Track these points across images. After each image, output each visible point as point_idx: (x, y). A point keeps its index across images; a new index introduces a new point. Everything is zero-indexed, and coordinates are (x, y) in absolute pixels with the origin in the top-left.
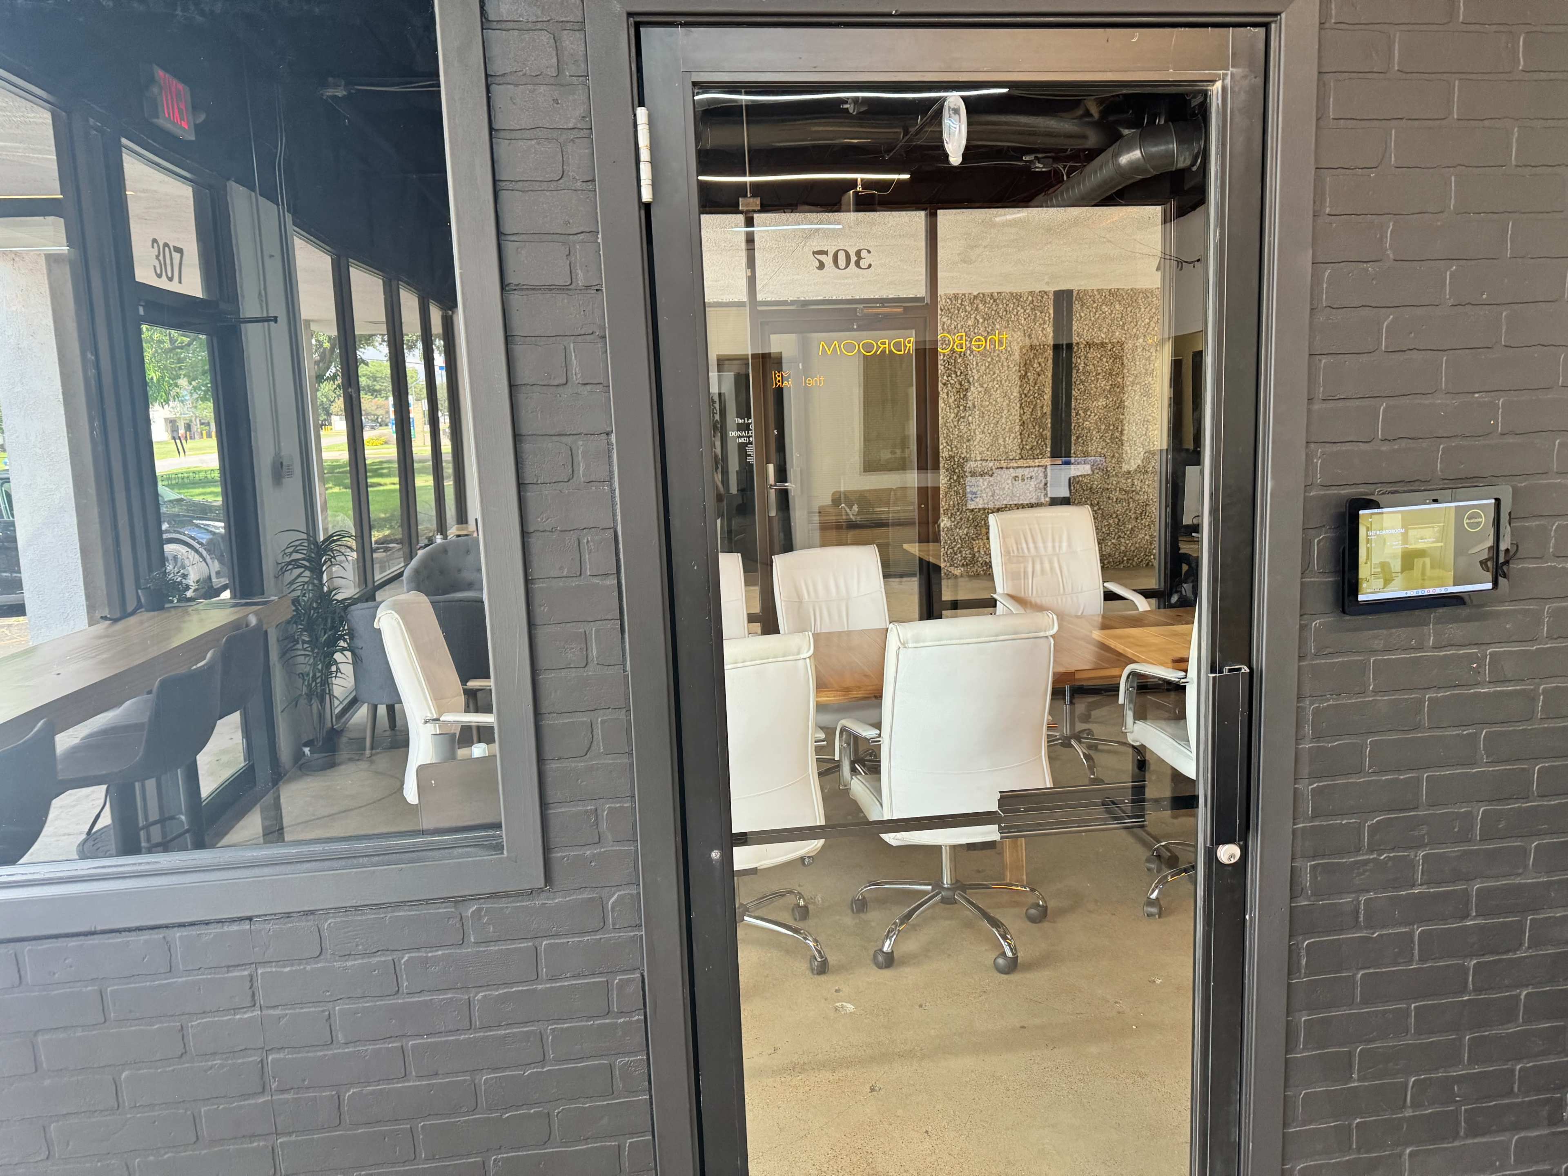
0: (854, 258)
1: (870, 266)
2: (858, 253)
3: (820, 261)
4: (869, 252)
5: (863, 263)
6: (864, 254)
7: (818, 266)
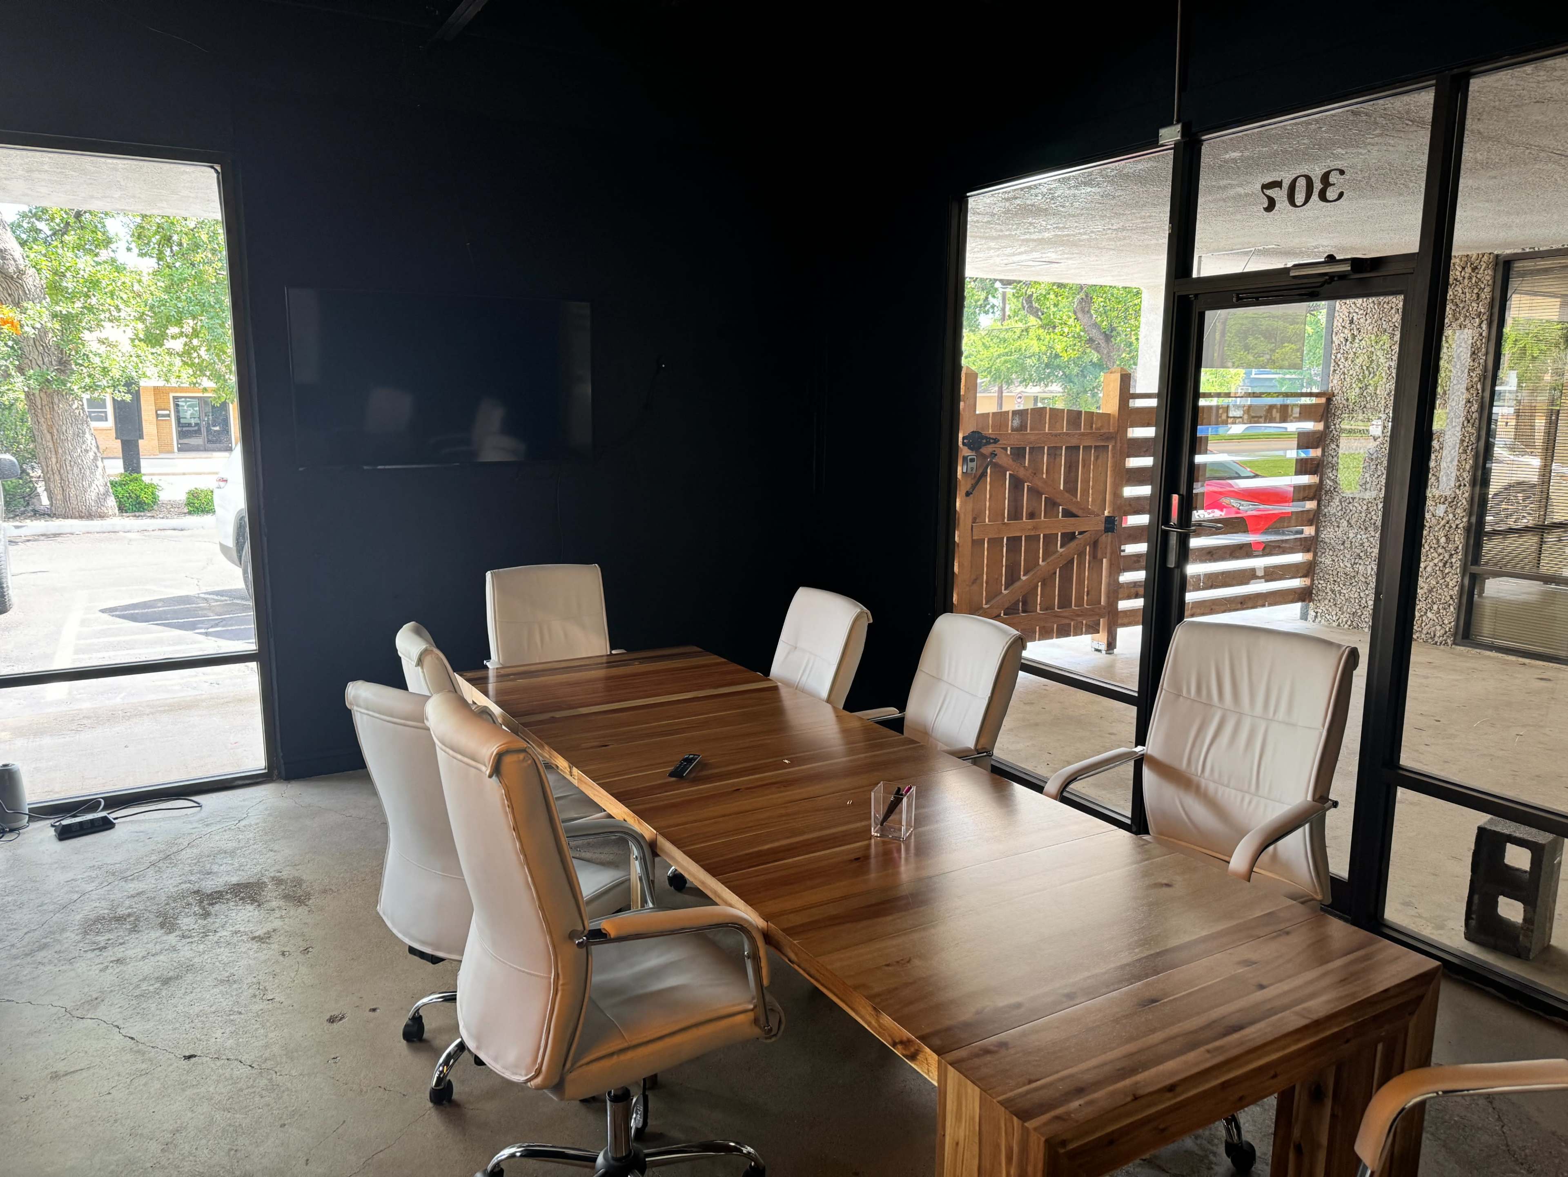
0: (1318, 186)
1: (1341, 195)
2: (1325, 178)
3: (1269, 197)
4: (1342, 172)
5: (1331, 194)
6: (1334, 178)
7: (1266, 205)
